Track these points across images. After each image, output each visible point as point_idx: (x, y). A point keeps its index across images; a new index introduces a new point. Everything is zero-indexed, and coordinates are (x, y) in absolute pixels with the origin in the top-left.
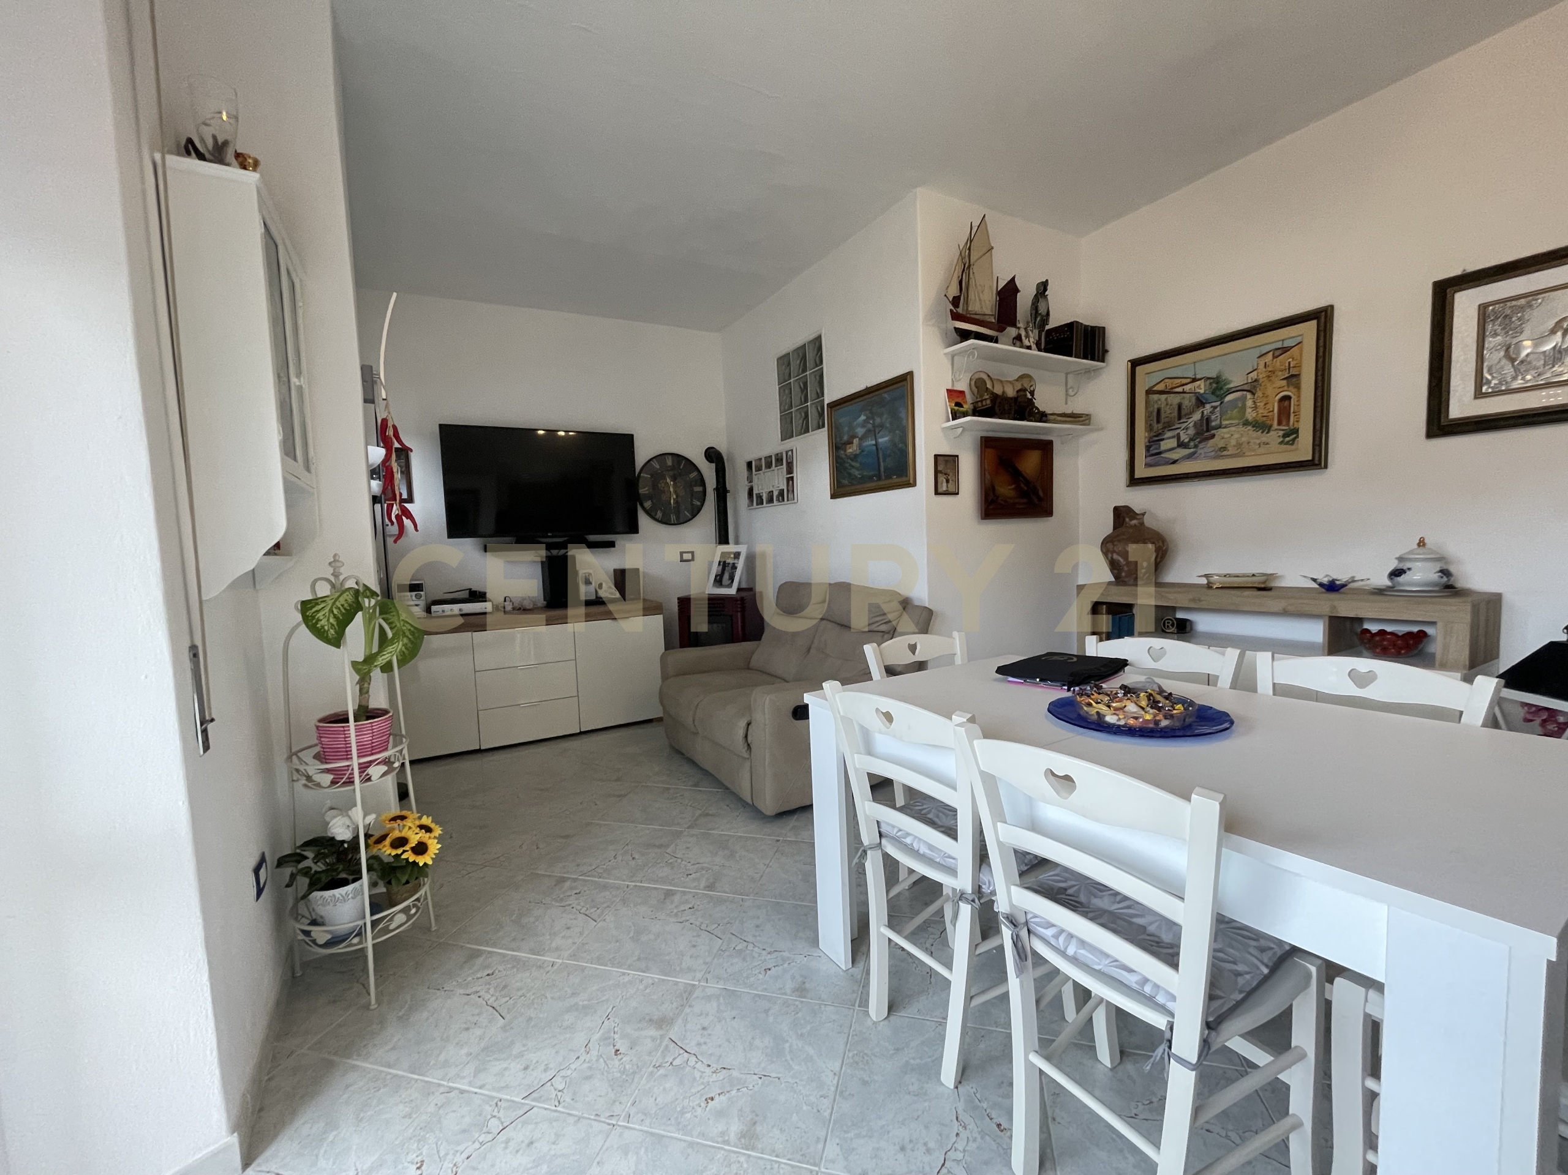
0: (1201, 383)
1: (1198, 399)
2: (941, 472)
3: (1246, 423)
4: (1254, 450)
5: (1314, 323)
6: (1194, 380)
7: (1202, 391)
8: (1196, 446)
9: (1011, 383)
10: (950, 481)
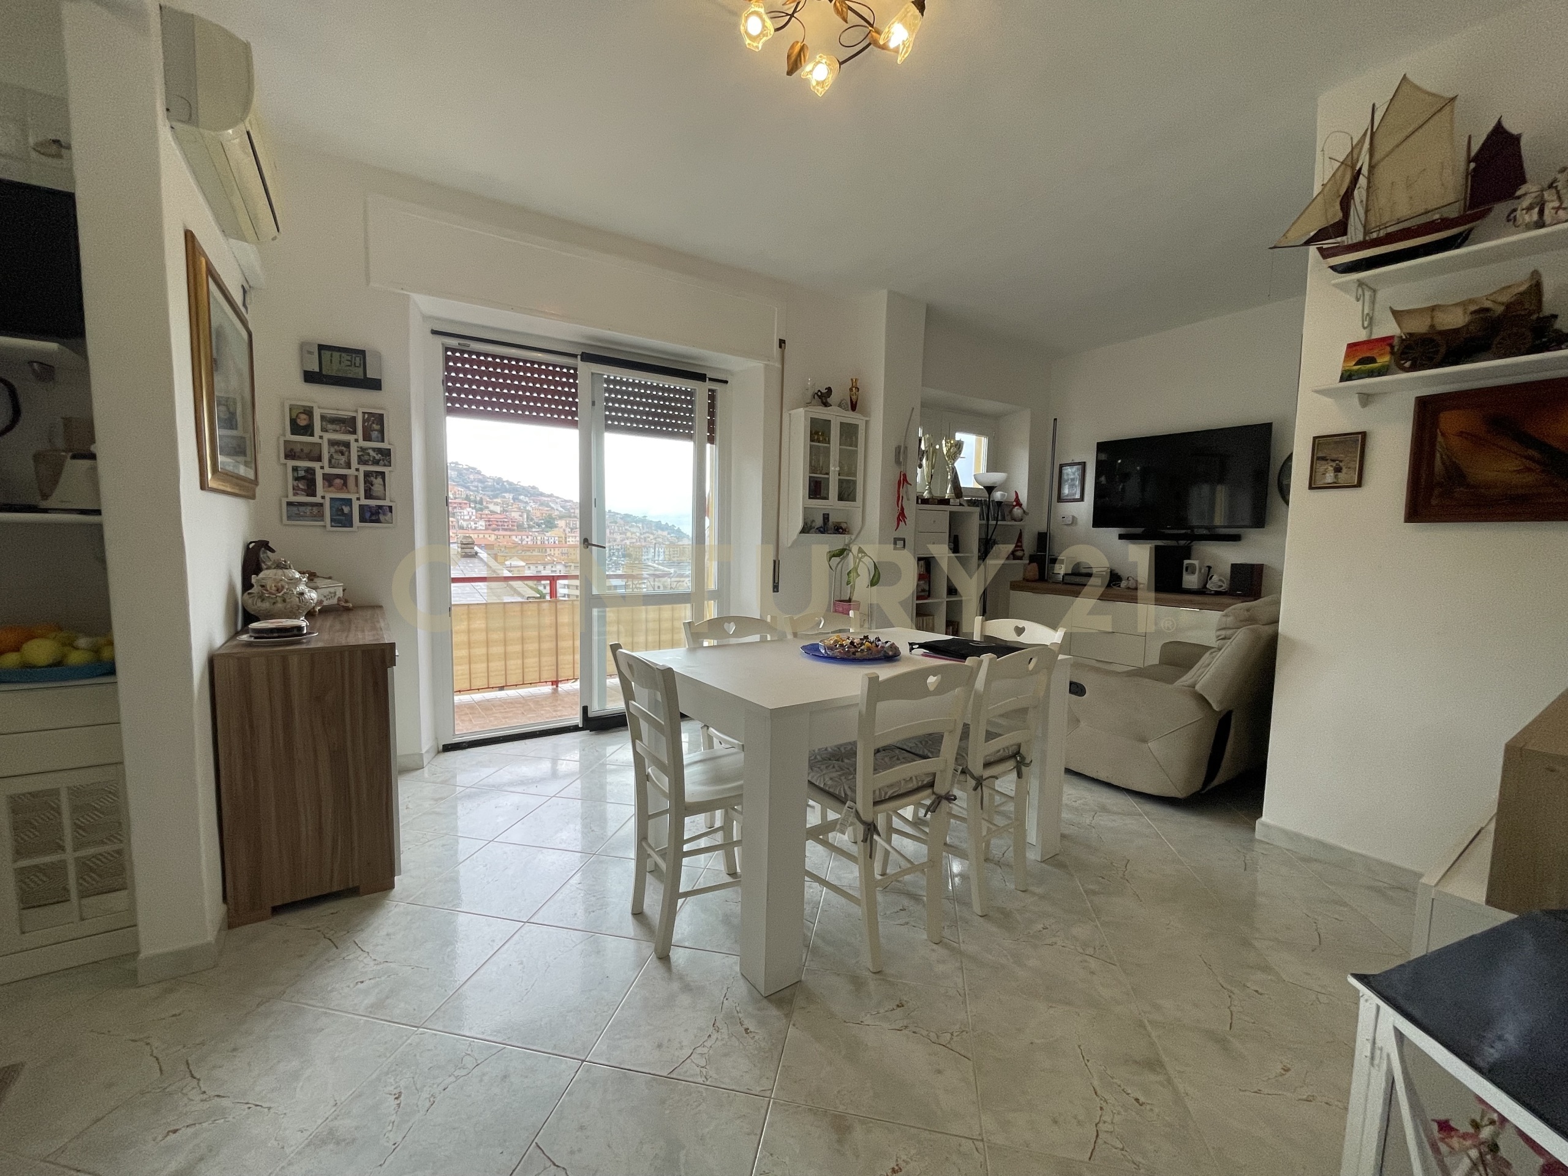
2: (1324, 459)
9: (1463, 304)
10: (1344, 470)
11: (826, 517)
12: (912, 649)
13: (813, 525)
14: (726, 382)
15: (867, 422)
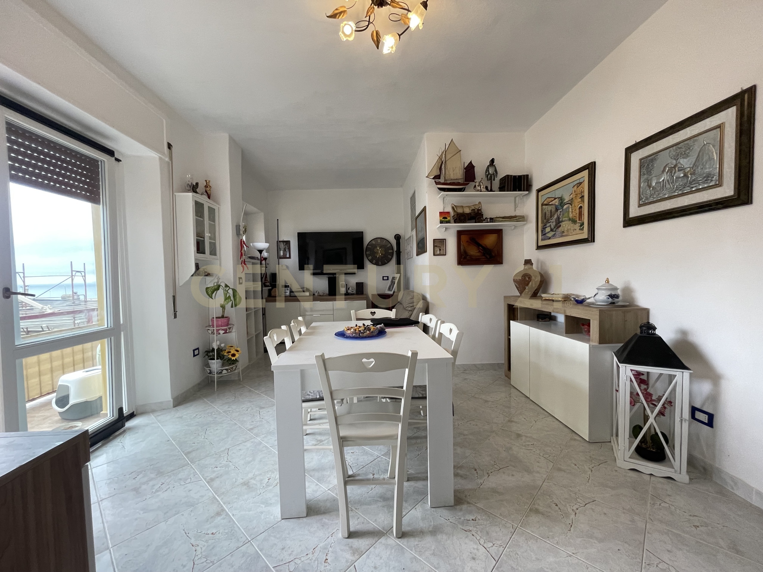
0: (557, 199)
1: (556, 208)
2: (436, 246)
3: (570, 220)
4: (572, 233)
5: (588, 170)
6: (555, 199)
7: (557, 204)
8: (555, 231)
9: (469, 207)
10: (442, 250)
14: (119, 161)
15: (218, 208)
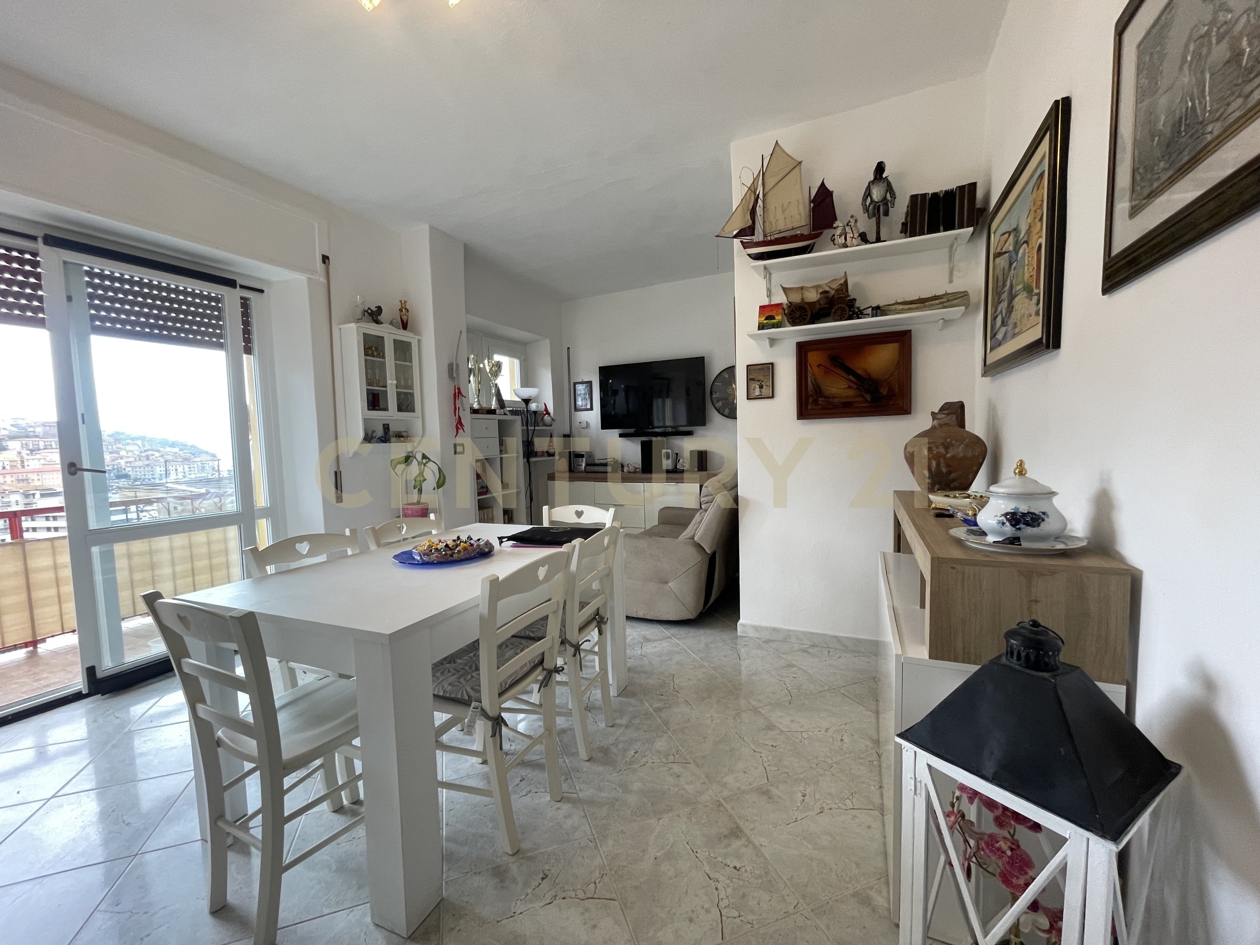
0: (1012, 235)
1: (1010, 259)
2: (753, 380)
3: (1025, 288)
4: (1025, 326)
5: (1049, 131)
6: (1009, 234)
7: (1011, 248)
8: (1007, 323)
9: (817, 287)
10: (764, 387)
11: (386, 427)
12: (501, 542)
13: (374, 435)
14: (262, 291)
15: (419, 341)
